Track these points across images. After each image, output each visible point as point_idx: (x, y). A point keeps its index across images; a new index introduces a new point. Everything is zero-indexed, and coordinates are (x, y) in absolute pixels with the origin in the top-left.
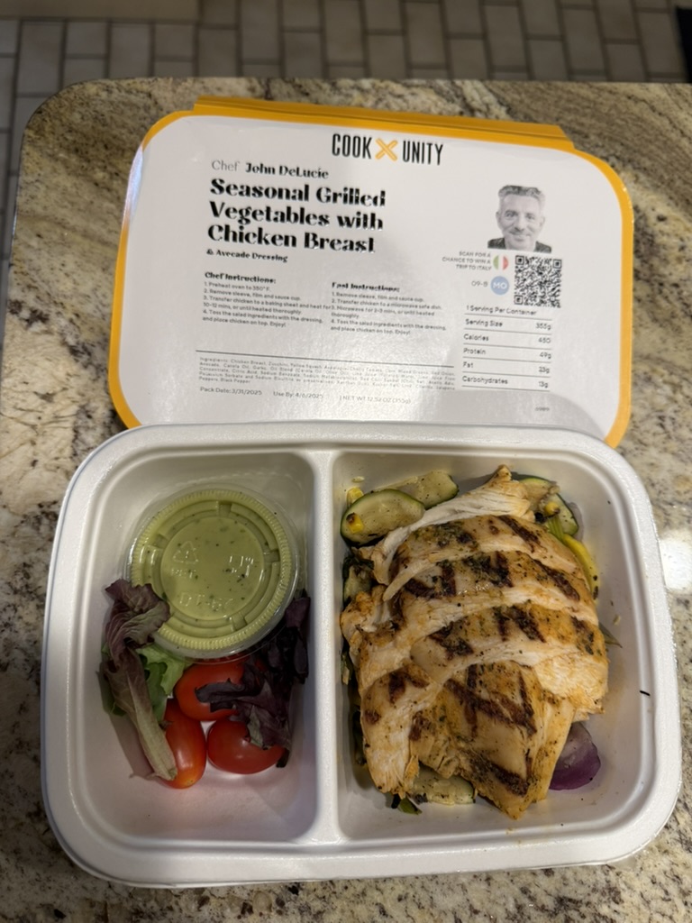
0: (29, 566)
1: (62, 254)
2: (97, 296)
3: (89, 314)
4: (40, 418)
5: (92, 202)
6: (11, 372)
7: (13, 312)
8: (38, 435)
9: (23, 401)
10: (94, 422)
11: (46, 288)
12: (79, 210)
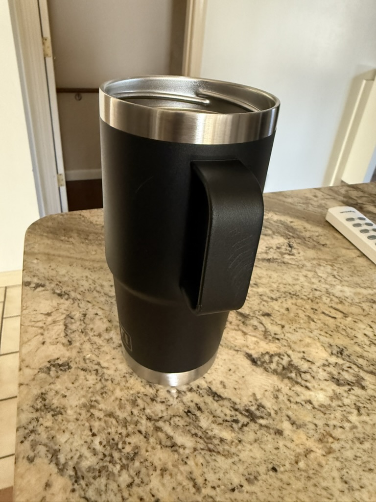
0: (45, 394)
1: (49, 263)
2: (69, 275)
3: (65, 281)
4: (45, 323)
5: (61, 246)
6: (27, 307)
7: (26, 286)
8: (44, 330)
9: (35, 318)
10: (75, 320)
11: (43, 275)
12: (55, 249)
